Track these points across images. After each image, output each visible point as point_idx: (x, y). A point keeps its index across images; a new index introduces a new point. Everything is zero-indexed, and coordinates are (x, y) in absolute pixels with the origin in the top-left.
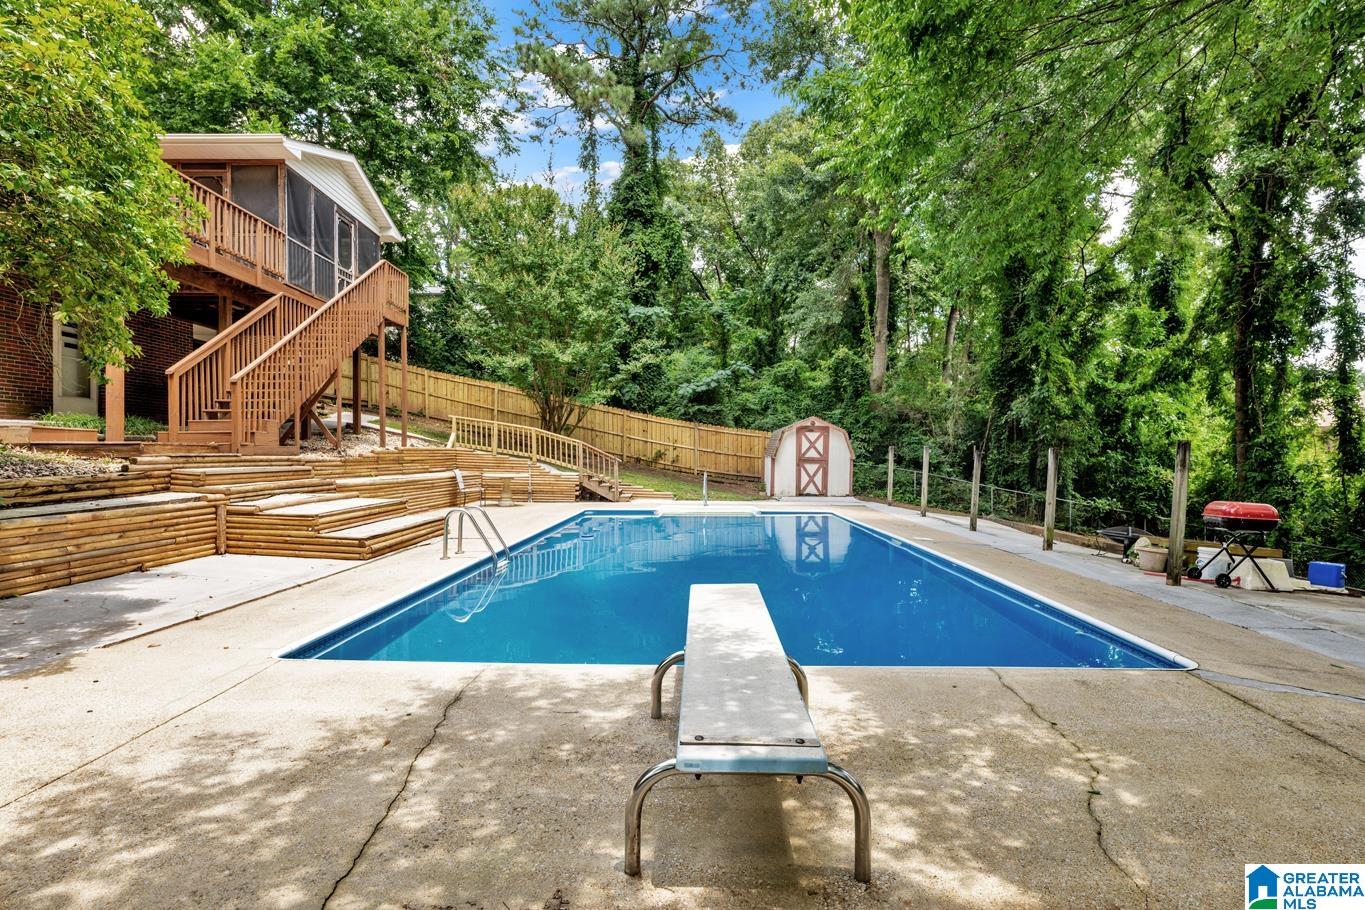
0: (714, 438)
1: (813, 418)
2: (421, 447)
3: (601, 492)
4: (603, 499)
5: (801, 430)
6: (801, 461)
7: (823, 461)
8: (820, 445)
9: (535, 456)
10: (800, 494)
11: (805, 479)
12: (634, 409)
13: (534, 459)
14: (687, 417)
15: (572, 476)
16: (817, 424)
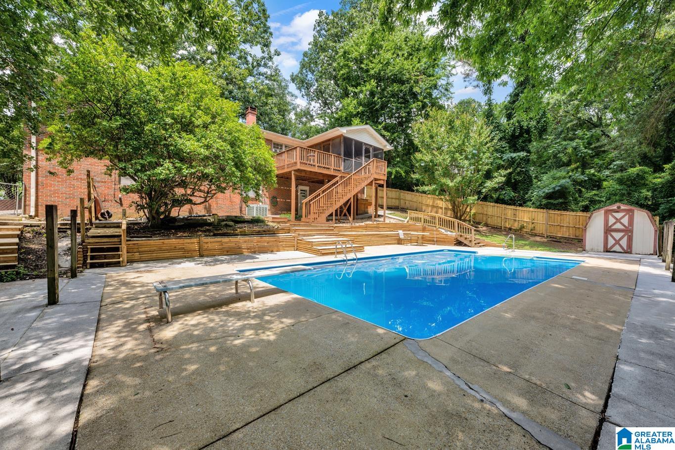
0: (559, 218)
1: (618, 204)
2: (394, 222)
3: (465, 242)
4: (465, 245)
5: (607, 213)
6: (608, 230)
7: (628, 231)
8: (625, 221)
9: (438, 226)
10: (607, 250)
11: (611, 242)
12: (510, 204)
13: (437, 227)
14: (540, 207)
15: (453, 234)
16: (622, 207)
